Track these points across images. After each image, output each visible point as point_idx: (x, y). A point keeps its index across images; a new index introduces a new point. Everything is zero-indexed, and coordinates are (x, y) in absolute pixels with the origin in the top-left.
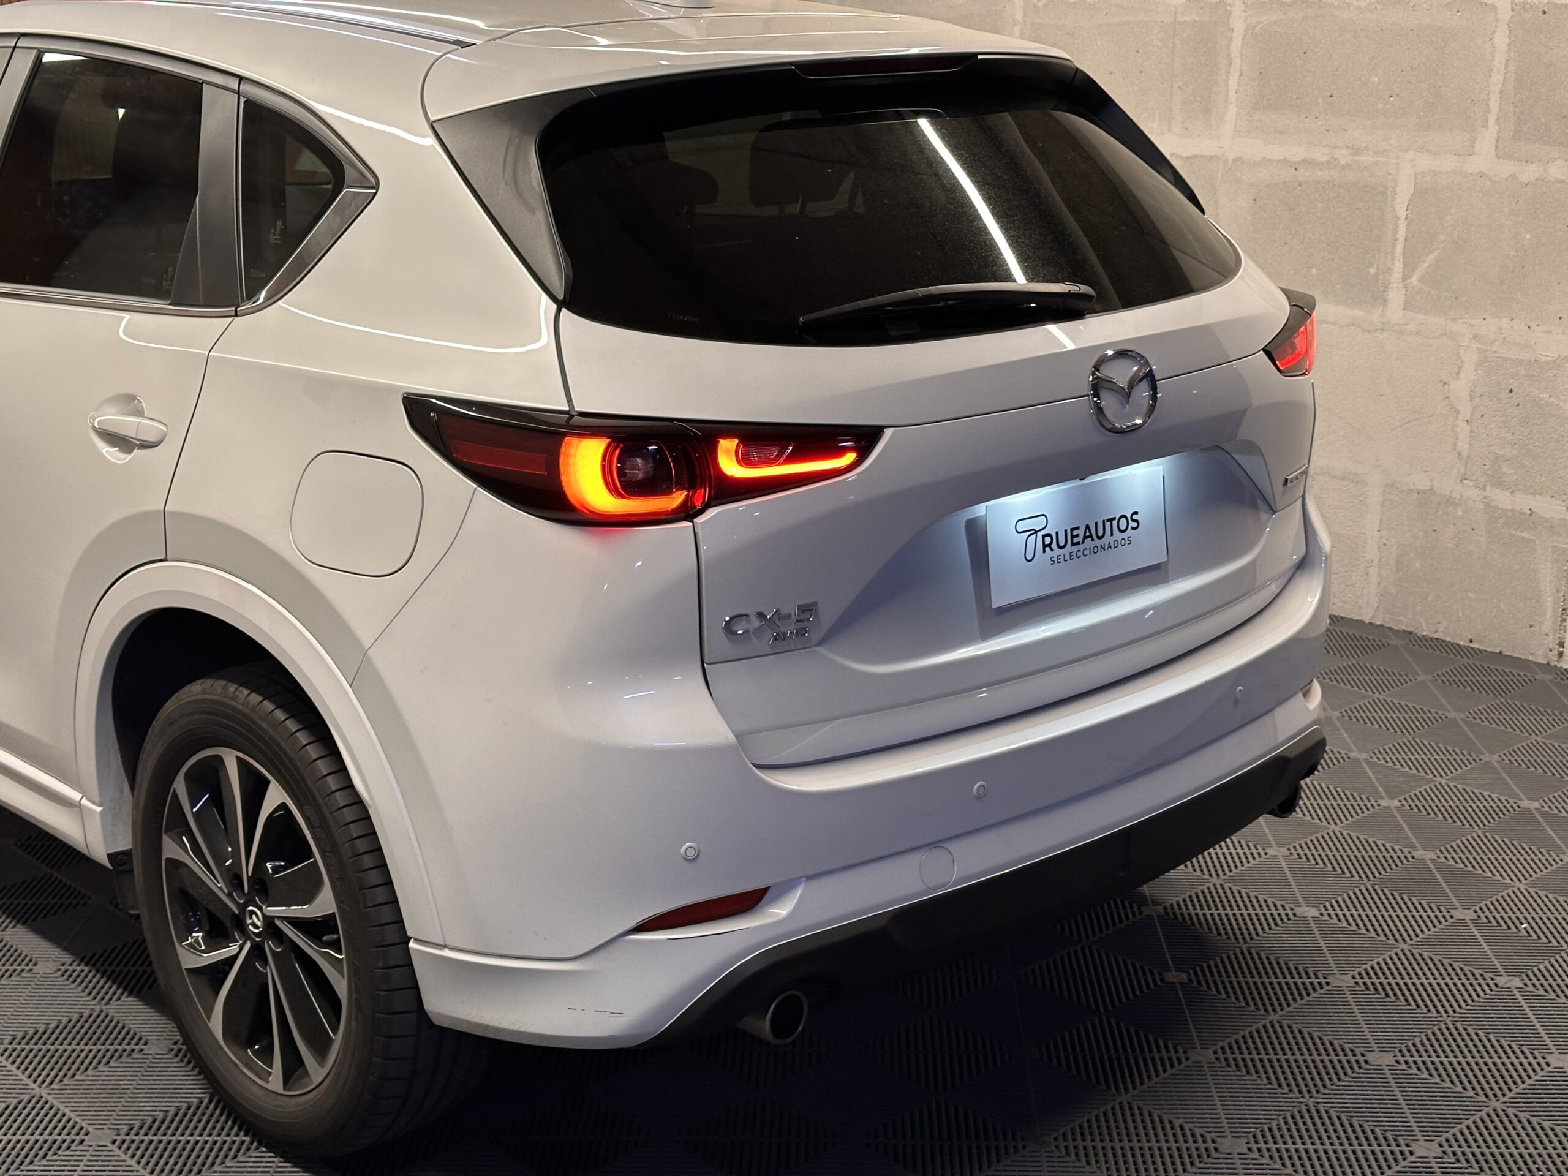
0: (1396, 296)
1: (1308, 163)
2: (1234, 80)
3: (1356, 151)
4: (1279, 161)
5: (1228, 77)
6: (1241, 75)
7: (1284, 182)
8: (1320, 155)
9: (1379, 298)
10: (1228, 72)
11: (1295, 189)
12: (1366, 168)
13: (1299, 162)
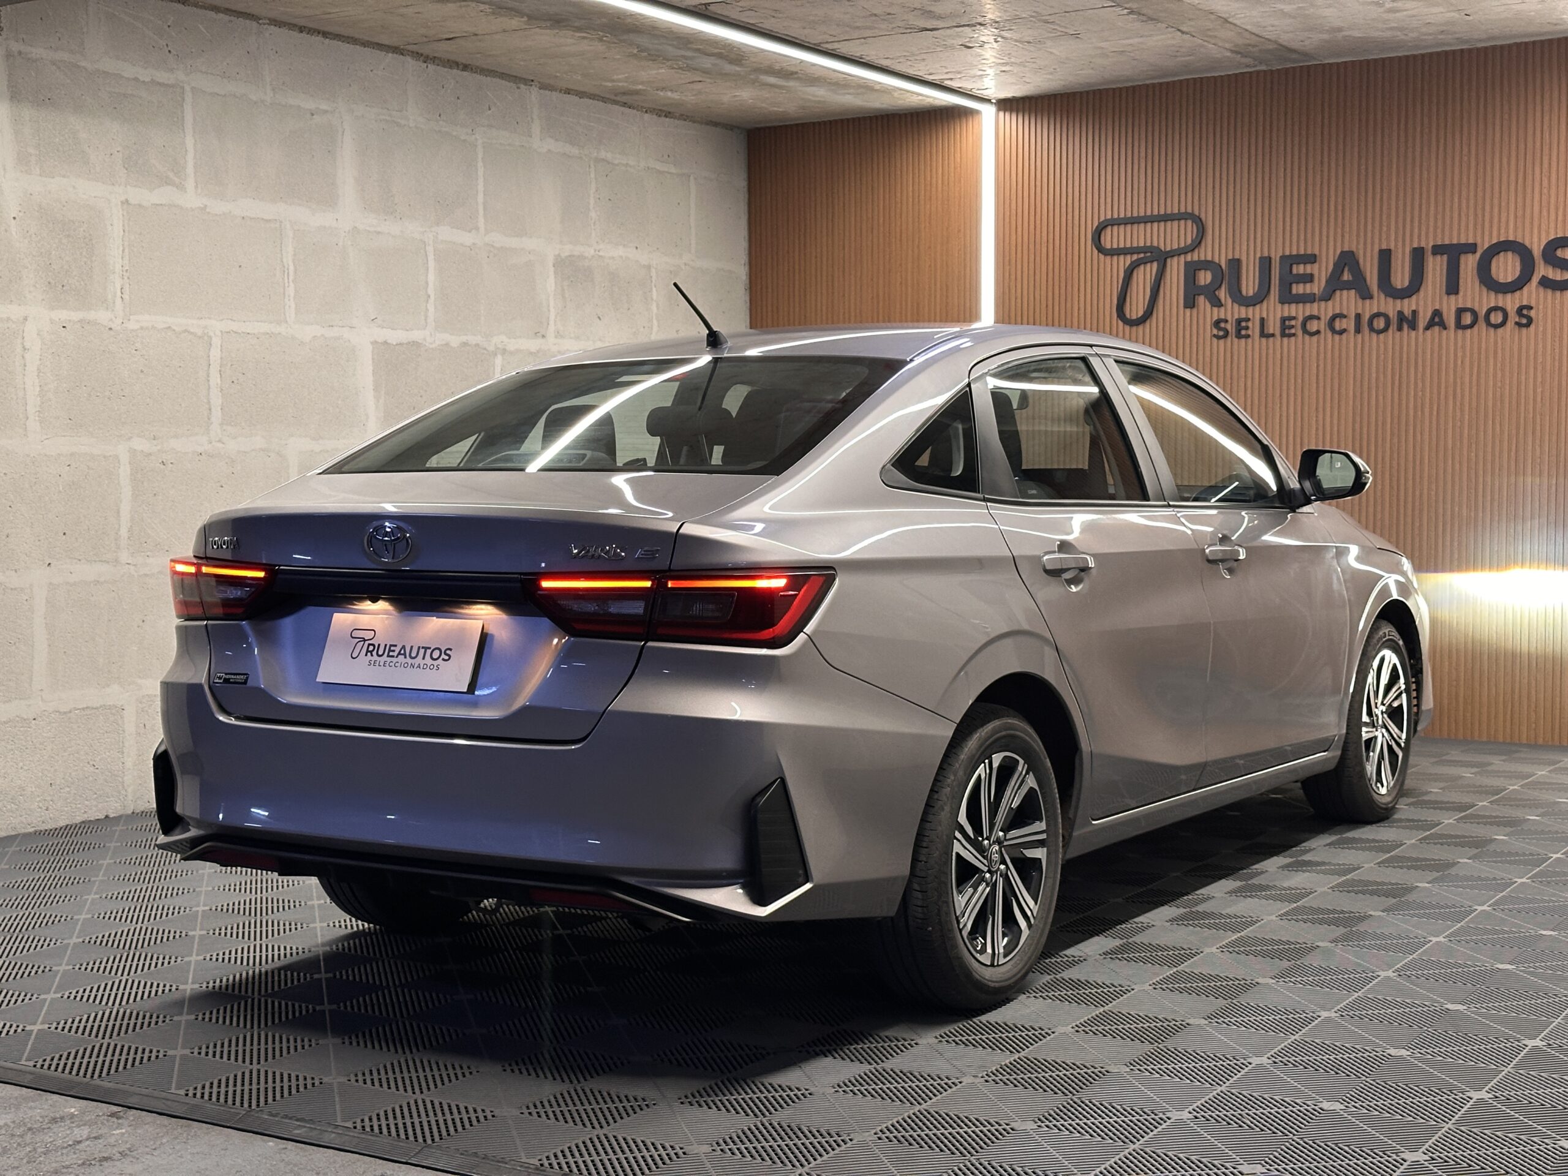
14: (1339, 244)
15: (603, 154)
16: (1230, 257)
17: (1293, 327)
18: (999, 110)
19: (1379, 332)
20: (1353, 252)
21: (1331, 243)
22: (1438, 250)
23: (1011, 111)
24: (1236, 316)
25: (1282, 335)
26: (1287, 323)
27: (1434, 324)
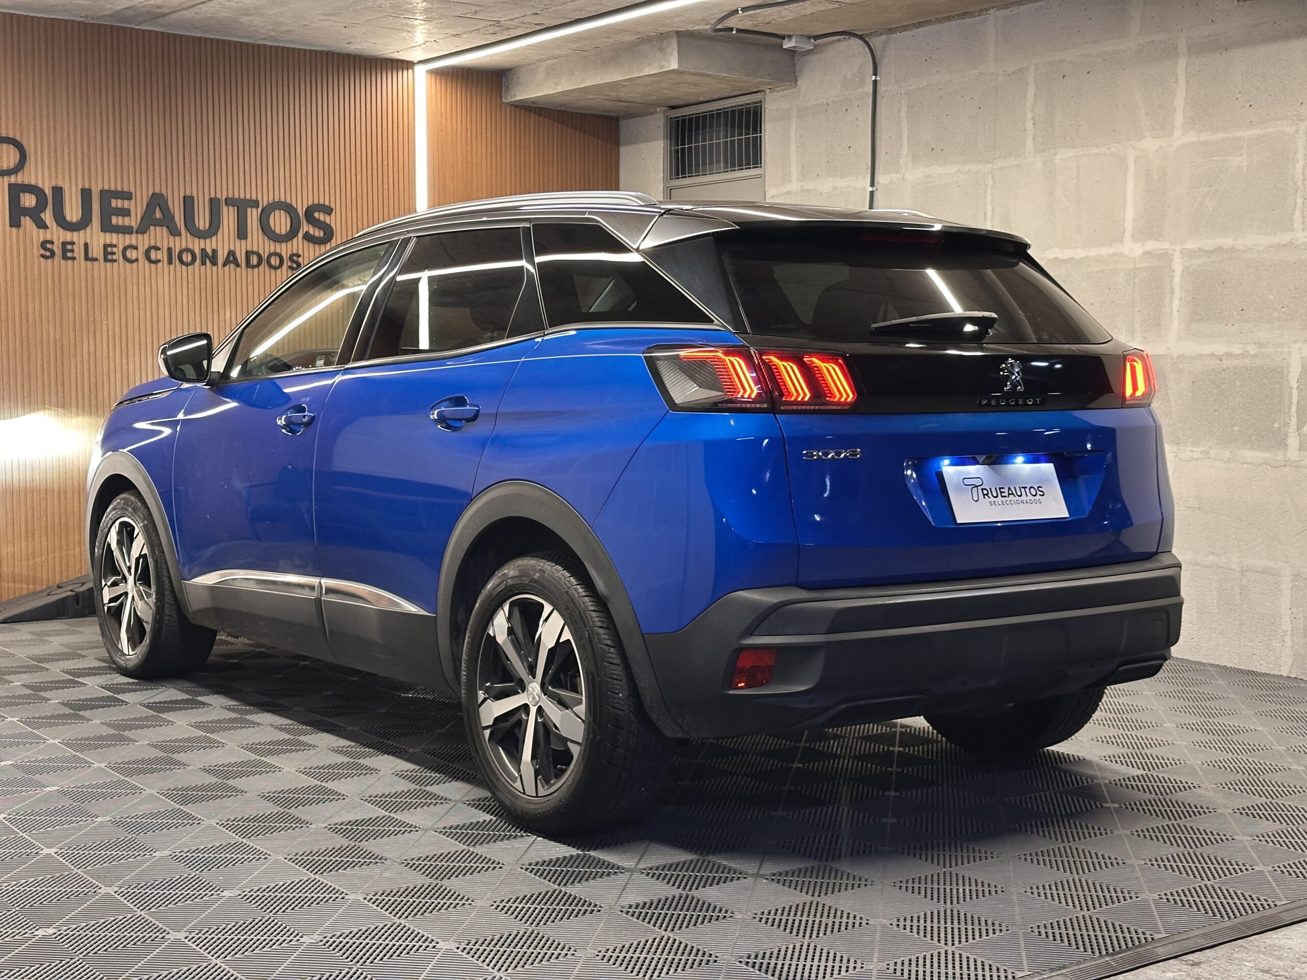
0: (1293, 441)
1: (1229, 355)
2: (1176, 303)
3: (1261, 345)
4: (1208, 355)
5: (1172, 302)
6: (1181, 299)
7: (1213, 369)
8: (1236, 349)
9: (1282, 444)
10: (1171, 298)
11: (1220, 373)
12: (1268, 356)
13: (1222, 355)
14: (151, 187)
16: (53, 184)
17: (115, 253)
19: (187, 265)
20: (162, 195)
21: (144, 185)
22: (229, 202)
24: (61, 240)
25: (106, 260)
26: (109, 249)
27: (230, 262)
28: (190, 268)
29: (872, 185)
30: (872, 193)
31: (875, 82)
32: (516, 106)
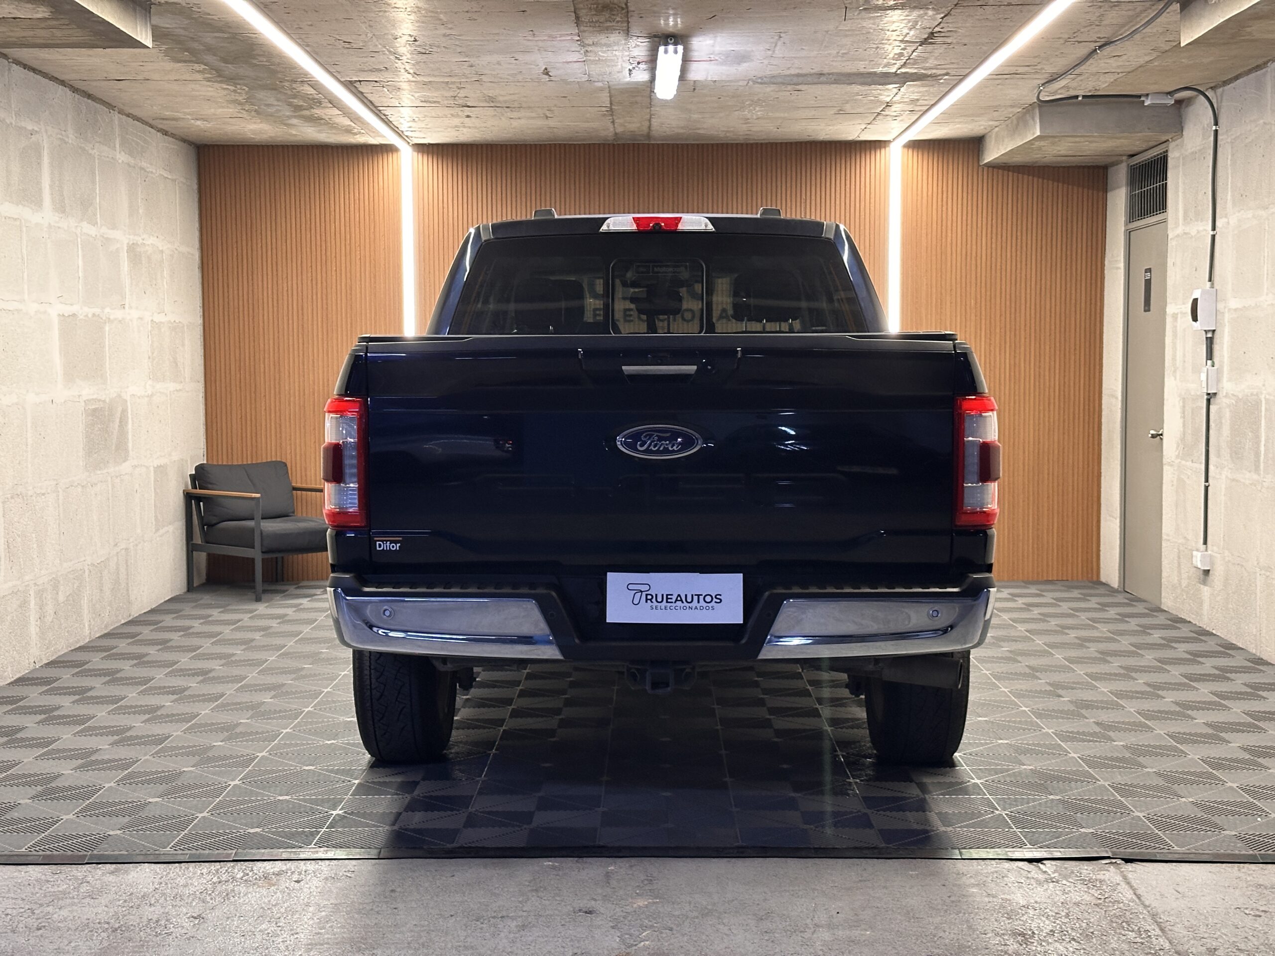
15: (144, 164)
17: (631, 315)
18: (414, 151)
19: (688, 321)
23: (423, 152)
24: (593, 307)
25: (626, 321)
26: (628, 313)
27: (723, 318)
28: (690, 323)
29: (1214, 229)
30: (1213, 237)
31: (1216, 131)
32: (994, 167)
